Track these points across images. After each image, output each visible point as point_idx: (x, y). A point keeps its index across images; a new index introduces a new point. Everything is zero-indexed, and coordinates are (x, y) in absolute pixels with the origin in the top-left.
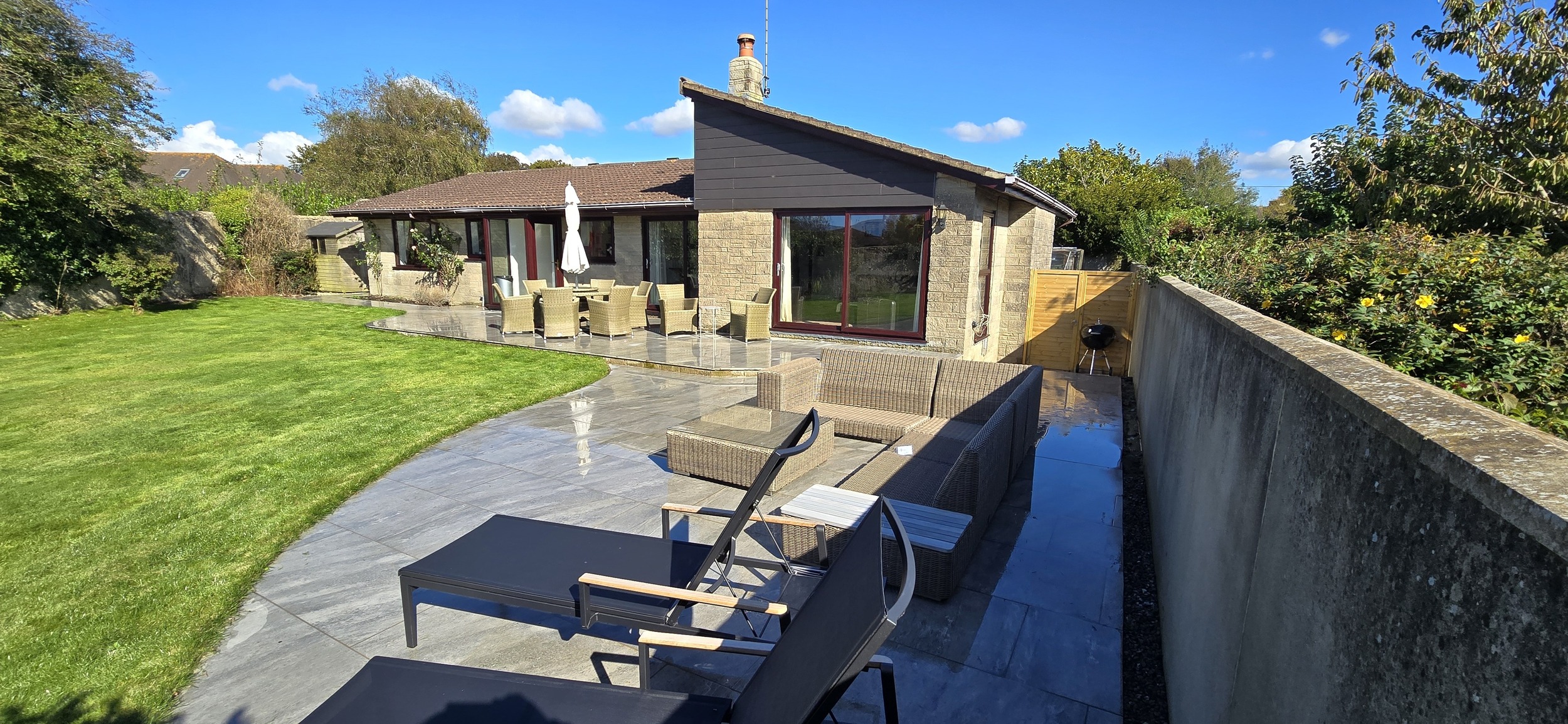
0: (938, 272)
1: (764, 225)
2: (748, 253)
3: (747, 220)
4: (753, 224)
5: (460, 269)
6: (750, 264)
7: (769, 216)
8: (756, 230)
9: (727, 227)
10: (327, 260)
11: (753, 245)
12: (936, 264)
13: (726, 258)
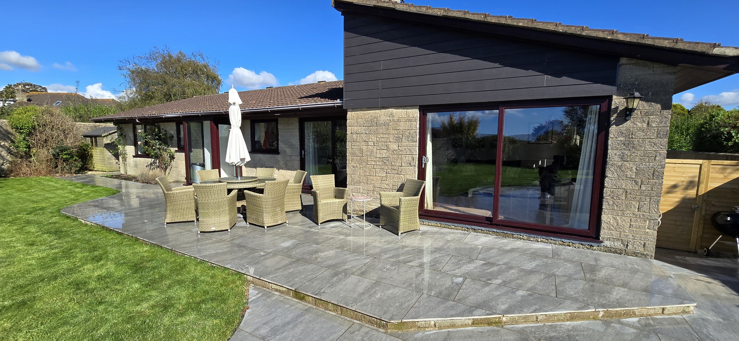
0: (620, 167)
1: (410, 121)
2: (394, 146)
3: (393, 116)
4: (399, 120)
5: (172, 158)
6: (396, 156)
7: (415, 113)
8: (402, 126)
9: (374, 123)
10: (98, 151)
11: (398, 140)
12: (616, 158)
13: (372, 151)
